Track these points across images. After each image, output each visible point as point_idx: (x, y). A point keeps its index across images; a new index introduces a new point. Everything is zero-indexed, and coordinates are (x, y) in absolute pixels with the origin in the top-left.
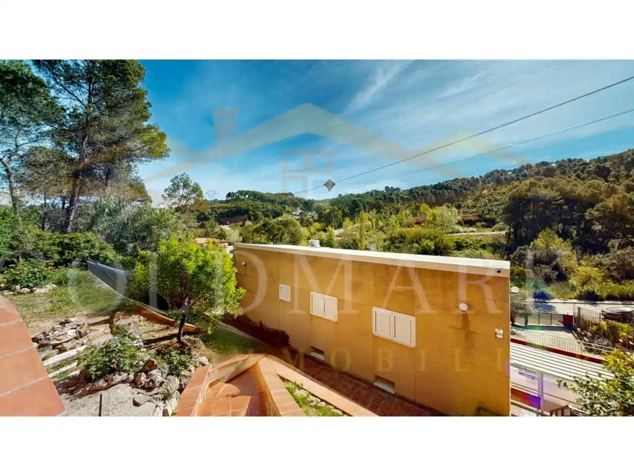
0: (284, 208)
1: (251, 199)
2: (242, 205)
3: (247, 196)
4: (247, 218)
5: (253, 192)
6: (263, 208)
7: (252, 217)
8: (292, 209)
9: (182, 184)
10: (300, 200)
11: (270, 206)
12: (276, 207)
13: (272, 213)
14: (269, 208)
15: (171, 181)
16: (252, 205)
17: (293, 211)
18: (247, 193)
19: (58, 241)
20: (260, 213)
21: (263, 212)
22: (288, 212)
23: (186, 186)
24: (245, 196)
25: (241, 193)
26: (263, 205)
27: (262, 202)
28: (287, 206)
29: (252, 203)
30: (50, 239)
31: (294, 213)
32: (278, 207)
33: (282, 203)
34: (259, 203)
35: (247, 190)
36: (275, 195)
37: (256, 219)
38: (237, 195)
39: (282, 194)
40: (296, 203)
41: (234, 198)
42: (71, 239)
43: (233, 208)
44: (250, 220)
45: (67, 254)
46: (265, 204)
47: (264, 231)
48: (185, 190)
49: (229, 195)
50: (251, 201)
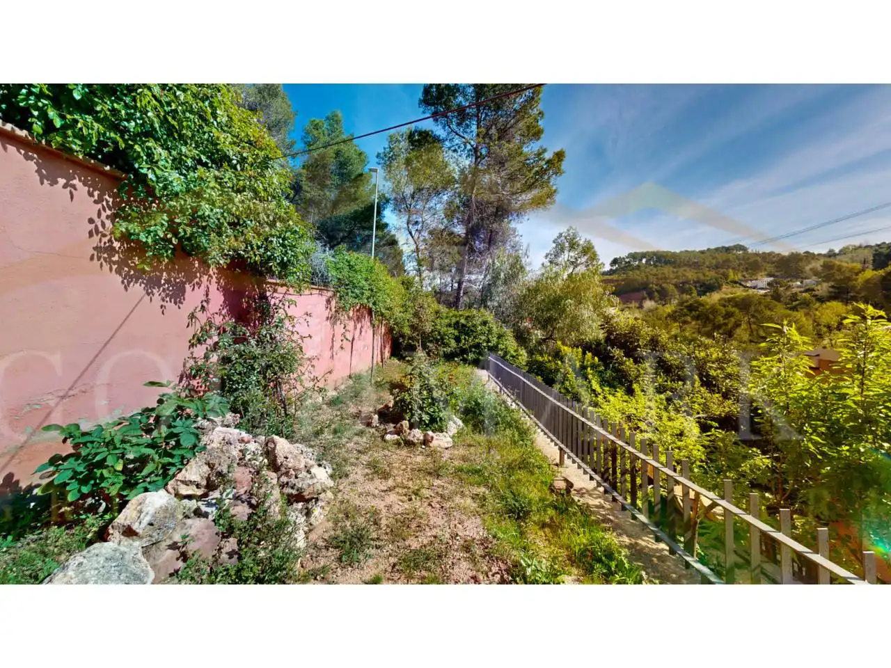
0: (726, 276)
1: (651, 265)
2: (637, 276)
3: (644, 261)
4: (646, 295)
5: (655, 254)
6: (677, 277)
7: (656, 294)
8: (744, 276)
9: (567, 245)
10: (766, 257)
11: (691, 275)
12: (704, 275)
13: (695, 287)
14: (690, 277)
15: (554, 242)
16: (655, 275)
17: (746, 281)
18: (644, 255)
19: (454, 320)
20: (671, 287)
21: (676, 286)
22: (735, 282)
23: (573, 246)
24: (641, 260)
25: (634, 256)
26: (677, 272)
27: (674, 267)
28: (731, 270)
29: (655, 271)
30: (447, 318)
31: (749, 284)
32: (711, 275)
33: (717, 267)
34: (667, 270)
35: (645, 251)
36: (702, 252)
37: (663, 296)
38: (627, 260)
39: (717, 249)
40: (753, 264)
41: (622, 266)
42: (467, 318)
43: (622, 280)
44: (651, 298)
45: (463, 341)
46: (681, 270)
47: (689, 319)
48: (572, 254)
49: (615, 262)
50: (651, 267)
